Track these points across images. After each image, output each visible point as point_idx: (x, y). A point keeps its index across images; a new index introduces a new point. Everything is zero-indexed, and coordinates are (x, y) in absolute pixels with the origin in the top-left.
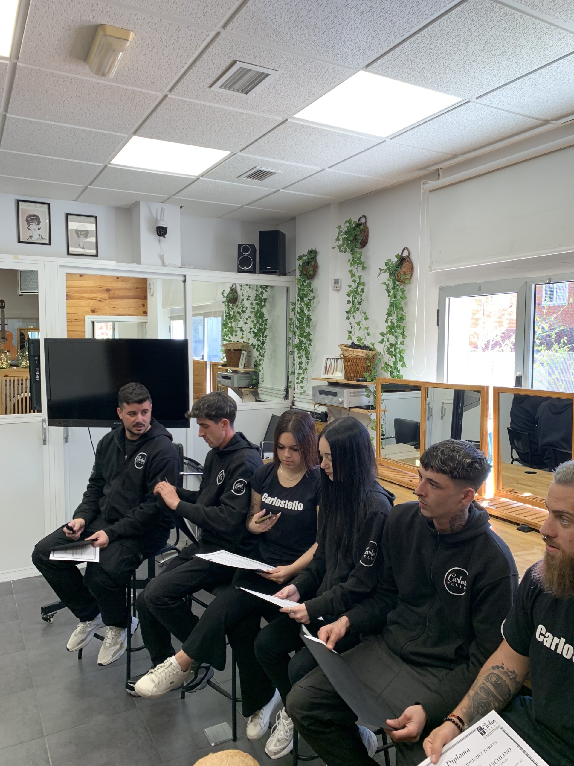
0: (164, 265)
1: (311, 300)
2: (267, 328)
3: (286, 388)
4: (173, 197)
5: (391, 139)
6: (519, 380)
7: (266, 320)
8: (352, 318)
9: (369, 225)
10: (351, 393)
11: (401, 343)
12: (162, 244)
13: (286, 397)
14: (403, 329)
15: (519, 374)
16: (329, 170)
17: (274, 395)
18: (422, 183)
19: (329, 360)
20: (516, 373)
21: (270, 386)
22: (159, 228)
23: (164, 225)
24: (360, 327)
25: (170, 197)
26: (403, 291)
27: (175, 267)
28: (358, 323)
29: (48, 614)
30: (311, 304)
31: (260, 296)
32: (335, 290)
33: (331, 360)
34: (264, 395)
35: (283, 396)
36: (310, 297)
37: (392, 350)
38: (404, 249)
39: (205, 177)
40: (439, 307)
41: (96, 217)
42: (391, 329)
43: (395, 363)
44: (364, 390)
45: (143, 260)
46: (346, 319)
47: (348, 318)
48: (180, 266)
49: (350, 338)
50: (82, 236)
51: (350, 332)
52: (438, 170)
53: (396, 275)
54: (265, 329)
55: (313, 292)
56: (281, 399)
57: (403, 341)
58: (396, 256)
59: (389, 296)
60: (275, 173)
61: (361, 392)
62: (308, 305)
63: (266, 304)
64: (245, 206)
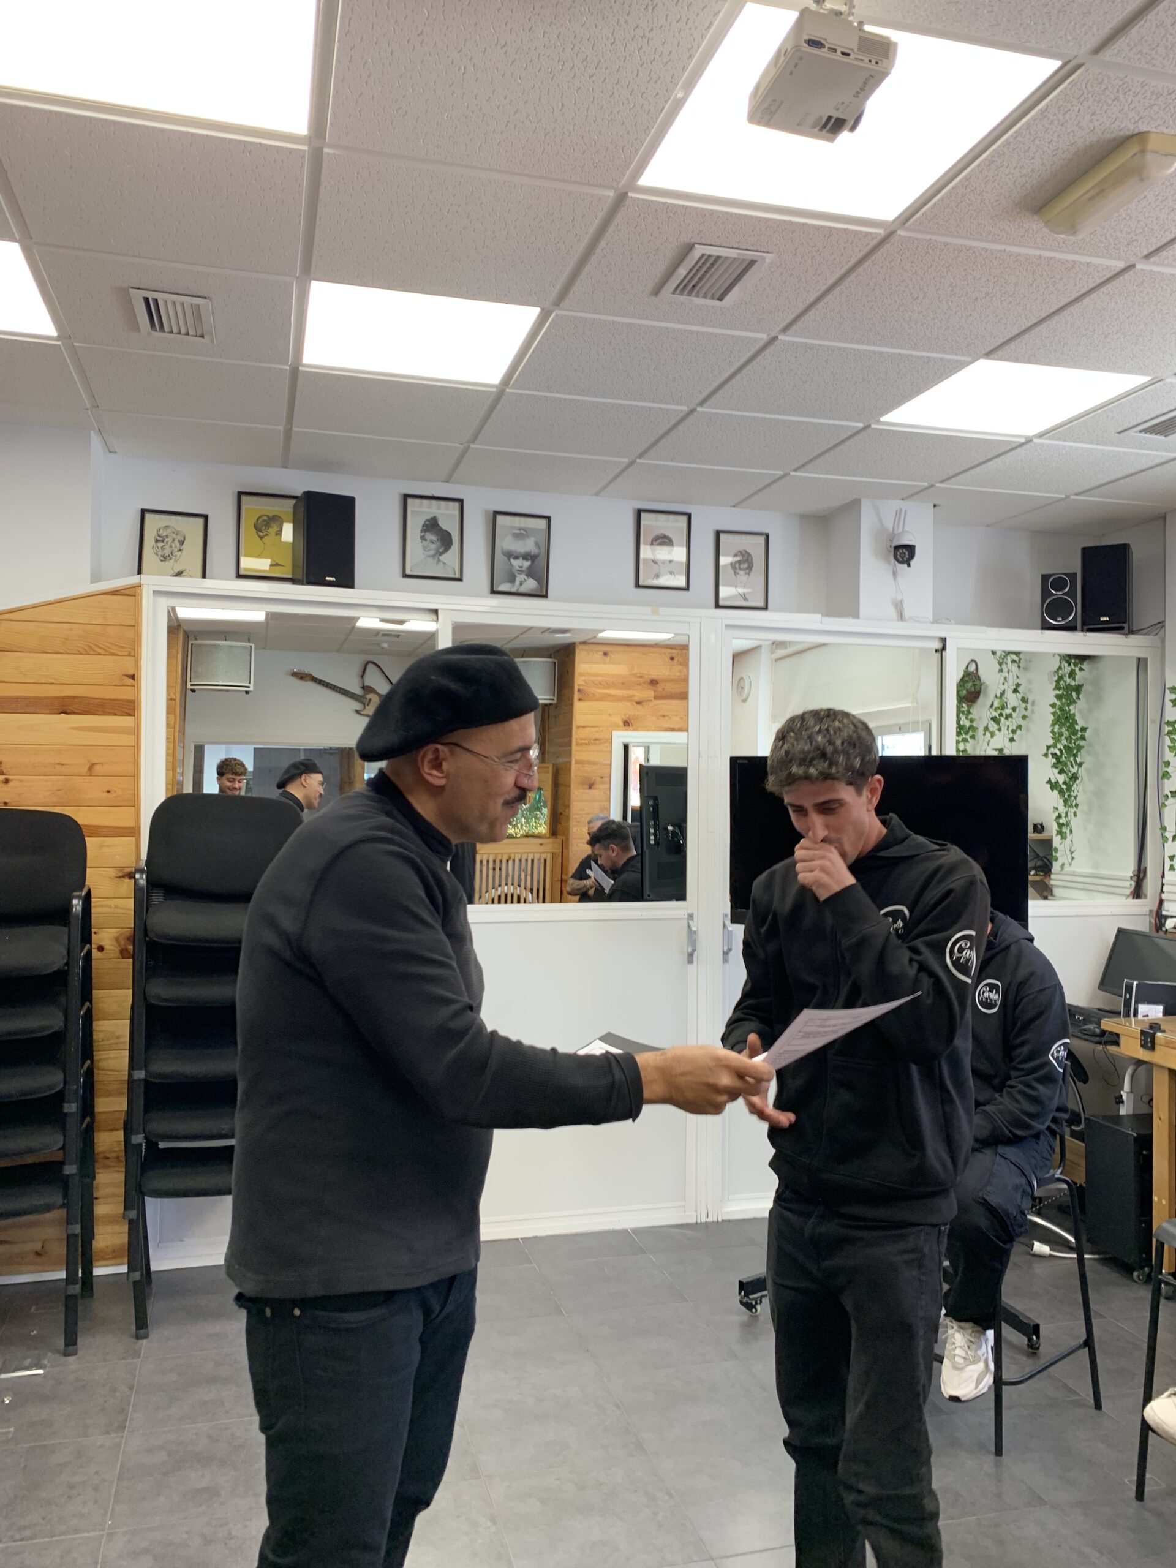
0: (901, 617)
2: (1083, 747)
3: (1136, 873)
4: (938, 485)
7: (1084, 729)
12: (899, 579)
13: (1138, 892)
17: (1100, 888)
21: (1087, 870)
22: (897, 548)
23: (911, 540)
25: (932, 486)
27: (924, 622)
29: (751, 1297)
31: (1068, 681)
34: (1068, 890)
35: (1128, 892)
39: (1049, 438)
41: (767, 536)
45: (864, 608)
48: (933, 620)
50: (742, 573)
54: (1079, 748)
56: (1124, 898)
63: (1081, 696)
64: (1072, 497)
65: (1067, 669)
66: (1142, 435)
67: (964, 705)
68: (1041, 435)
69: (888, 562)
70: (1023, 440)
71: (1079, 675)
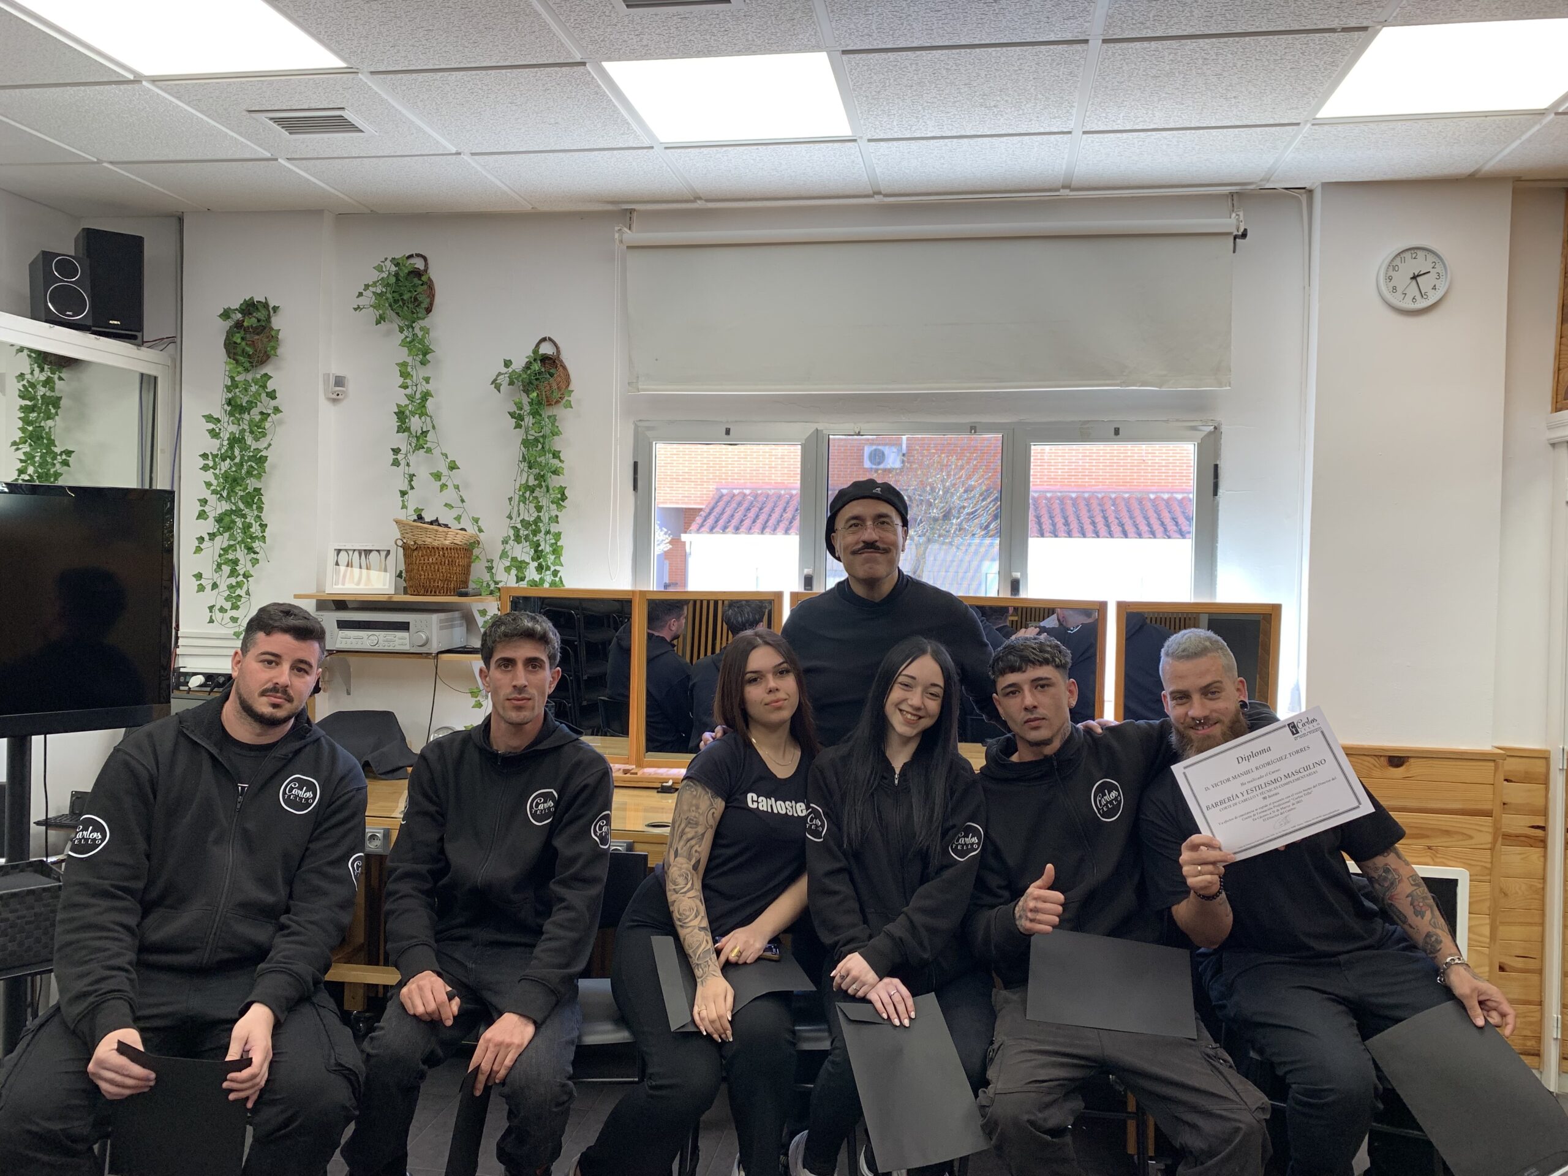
1: (269, 415)
6: (808, 581)
8: (407, 463)
10: (441, 621)
11: (552, 520)
14: (563, 494)
15: (807, 571)
16: (468, 159)
18: (617, 228)
19: (342, 554)
24: (443, 486)
26: (553, 419)
28: (435, 476)
30: (267, 425)
33: (351, 553)
36: (260, 408)
37: (529, 533)
38: (544, 340)
39: (164, 88)
40: (634, 457)
42: (525, 492)
43: (538, 556)
44: (457, 614)
46: (393, 464)
47: (396, 463)
49: (404, 507)
51: (403, 493)
52: (631, 211)
53: (541, 388)
55: (273, 398)
57: (558, 516)
59: (518, 426)
60: (361, 131)
61: (452, 619)
62: (258, 429)
63: (60, 411)
64: (105, 164)
65: (40, 373)
66: (271, 122)
68: (154, 80)
70: (131, 77)
71: (59, 384)
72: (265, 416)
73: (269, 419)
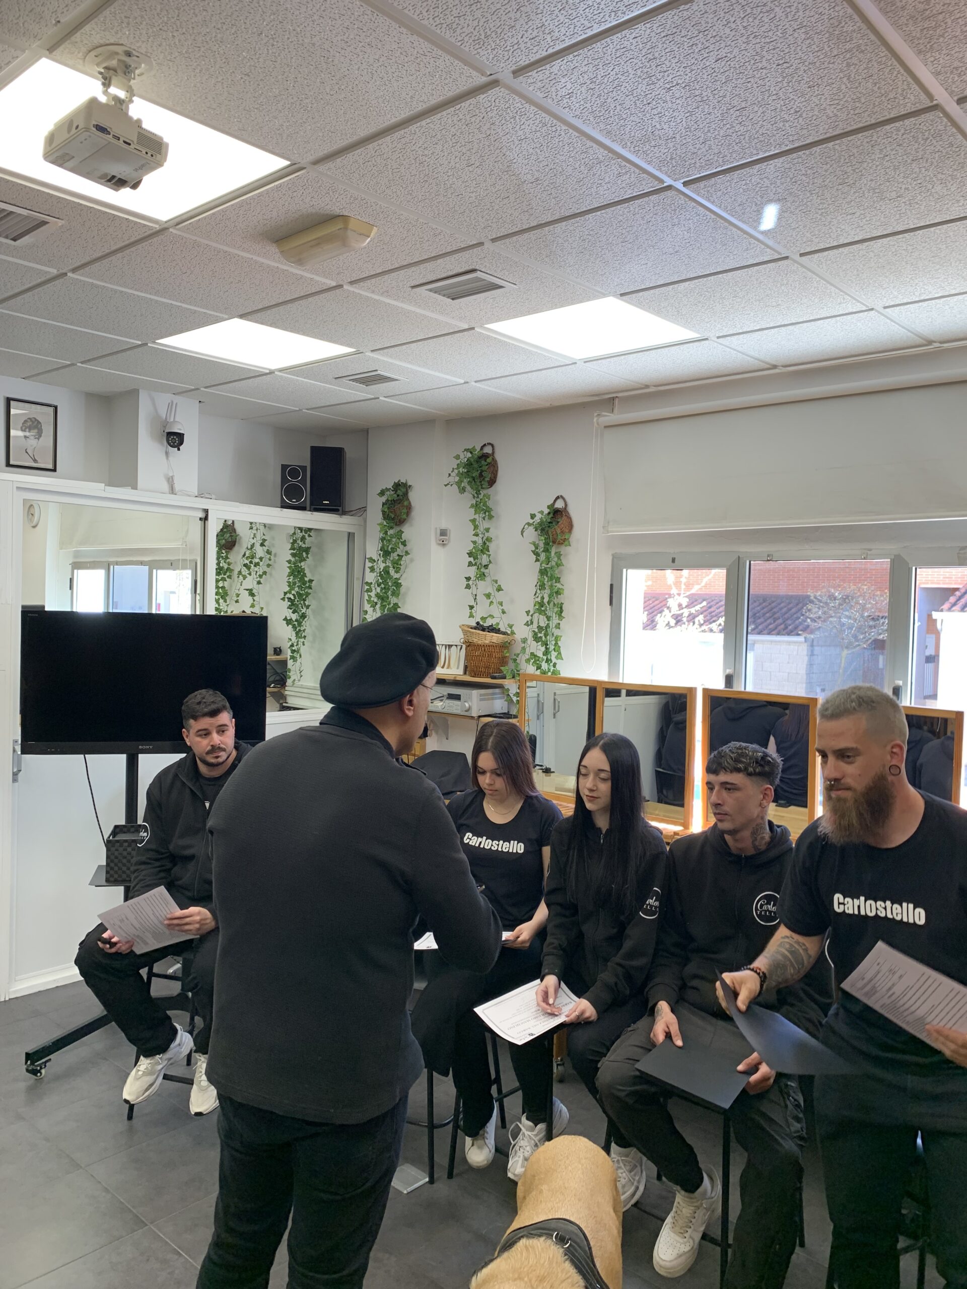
0: (172, 490)
1: (403, 556)
2: (310, 593)
4: (203, 389)
5: (585, 362)
6: (729, 680)
7: (311, 581)
8: (473, 587)
9: (498, 456)
10: (481, 695)
11: (556, 626)
12: (171, 458)
14: (561, 608)
15: (728, 671)
16: (478, 385)
18: (596, 414)
20: (725, 670)
21: (311, 685)
22: (170, 434)
23: (180, 429)
24: (491, 602)
25: (198, 389)
26: (559, 555)
27: (189, 496)
28: (488, 596)
29: (37, 1063)
30: (402, 563)
31: (300, 543)
32: (439, 544)
34: (294, 699)
36: (399, 552)
37: (542, 635)
38: (558, 498)
39: (286, 373)
40: (612, 580)
41: (56, 408)
42: (541, 607)
43: (547, 652)
44: (497, 690)
45: (141, 481)
46: (466, 588)
47: (468, 587)
48: (196, 494)
49: (471, 616)
50: (32, 437)
51: (471, 607)
52: (613, 399)
53: (550, 533)
54: (308, 594)
55: (405, 545)
57: (559, 624)
58: (548, 507)
59: (537, 560)
60: (397, 380)
61: (494, 694)
62: (397, 565)
63: (309, 556)
64: (304, 411)
65: (300, 535)
66: (351, 382)
67: (223, 551)
68: (281, 370)
69: (162, 444)
70: (268, 371)
71: (308, 541)
72: (400, 557)
73: (403, 559)
